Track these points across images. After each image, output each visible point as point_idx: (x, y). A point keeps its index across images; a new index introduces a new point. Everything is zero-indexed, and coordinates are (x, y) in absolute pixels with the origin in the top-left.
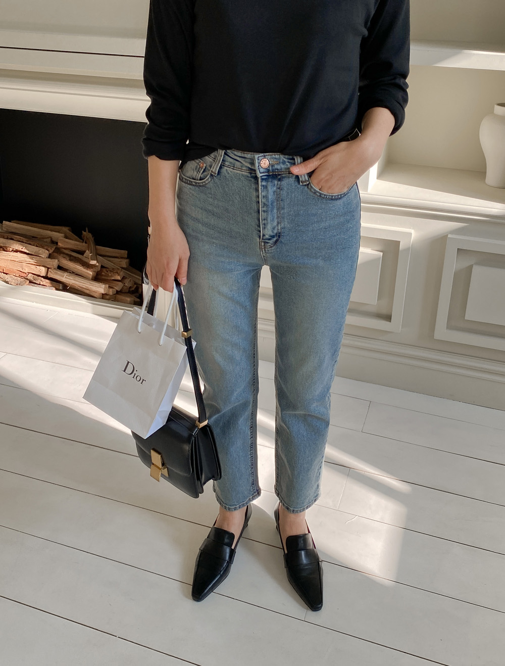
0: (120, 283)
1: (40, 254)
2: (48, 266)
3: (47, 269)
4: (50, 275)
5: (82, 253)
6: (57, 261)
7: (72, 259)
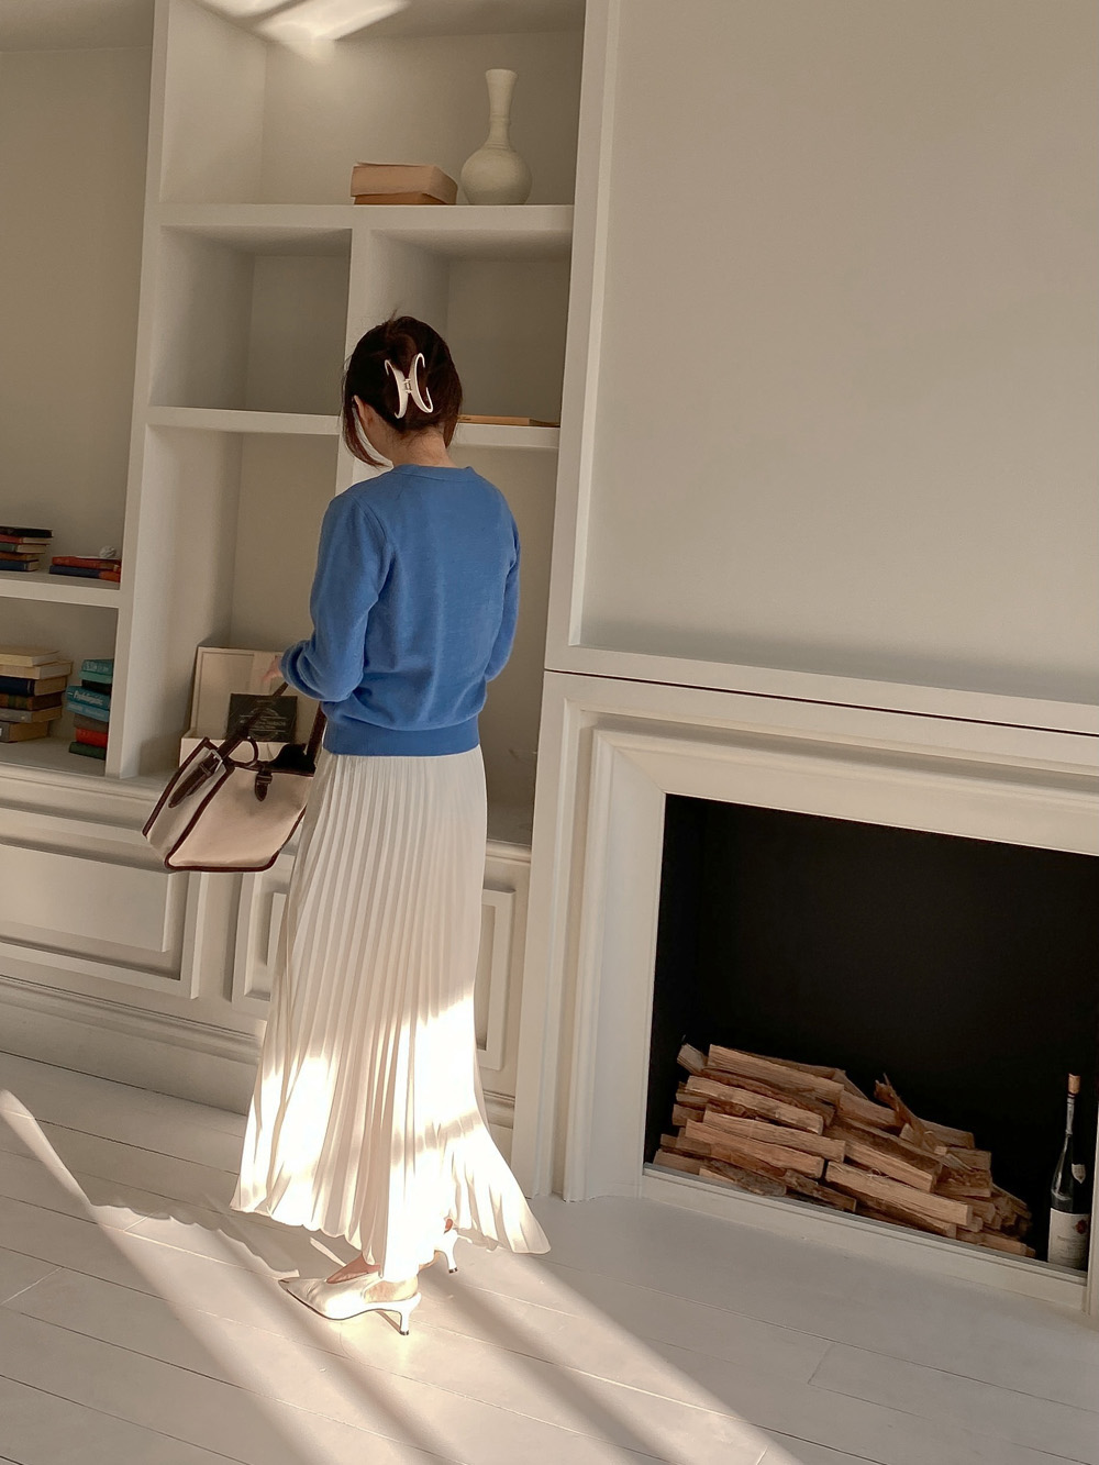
0: (991, 1206)
1: (809, 1125)
2: (828, 1155)
3: (822, 1162)
4: (831, 1176)
5: (896, 1131)
6: (843, 1143)
7: (878, 1143)
